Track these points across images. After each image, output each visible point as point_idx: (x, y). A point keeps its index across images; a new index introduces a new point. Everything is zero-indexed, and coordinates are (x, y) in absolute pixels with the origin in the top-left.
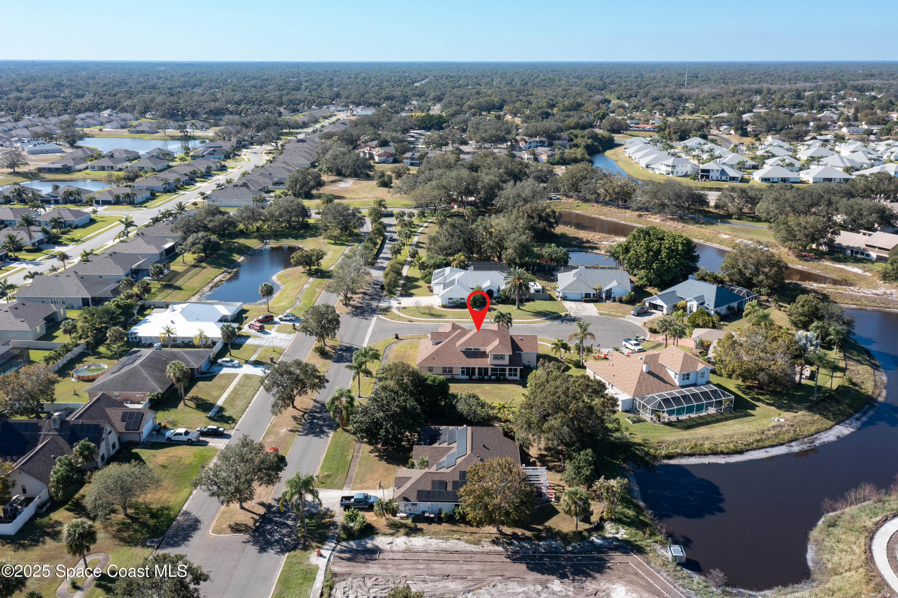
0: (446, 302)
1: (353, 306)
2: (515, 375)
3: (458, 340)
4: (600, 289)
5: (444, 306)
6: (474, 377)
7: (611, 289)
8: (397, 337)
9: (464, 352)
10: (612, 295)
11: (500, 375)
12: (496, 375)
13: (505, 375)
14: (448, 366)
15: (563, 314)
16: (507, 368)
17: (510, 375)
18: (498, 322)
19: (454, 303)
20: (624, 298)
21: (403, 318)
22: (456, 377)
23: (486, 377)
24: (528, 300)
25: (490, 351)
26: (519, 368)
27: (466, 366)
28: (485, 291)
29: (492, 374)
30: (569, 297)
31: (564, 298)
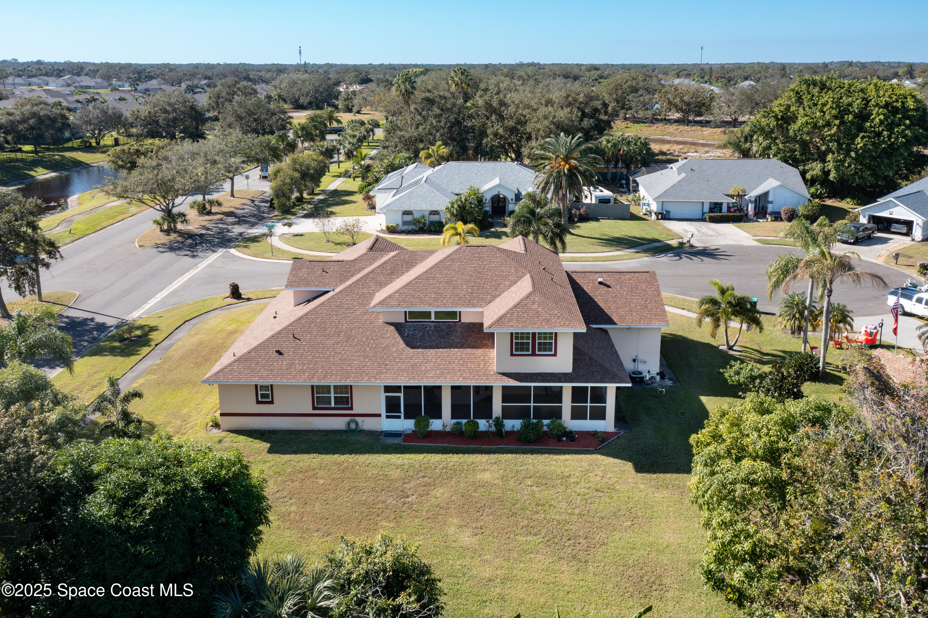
0: (397, 220)
1: (181, 233)
2: (600, 414)
3: (382, 285)
4: (740, 196)
5: (392, 230)
6: (436, 425)
7: (766, 194)
8: (236, 293)
9: (398, 327)
10: (770, 208)
11: (540, 414)
12: (523, 414)
13: (557, 414)
14: (332, 381)
15: (674, 243)
16: (567, 387)
17: (577, 414)
18: (526, 235)
19: (416, 222)
20: (801, 210)
21: (284, 252)
22: (367, 424)
23: (483, 424)
24: (584, 219)
25: (499, 321)
26: (611, 388)
27: (403, 381)
28: (488, 197)
29: (507, 414)
30: (675, 211)
31: (664, 216)
